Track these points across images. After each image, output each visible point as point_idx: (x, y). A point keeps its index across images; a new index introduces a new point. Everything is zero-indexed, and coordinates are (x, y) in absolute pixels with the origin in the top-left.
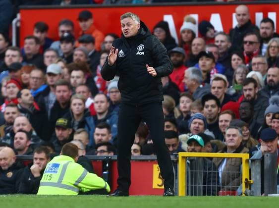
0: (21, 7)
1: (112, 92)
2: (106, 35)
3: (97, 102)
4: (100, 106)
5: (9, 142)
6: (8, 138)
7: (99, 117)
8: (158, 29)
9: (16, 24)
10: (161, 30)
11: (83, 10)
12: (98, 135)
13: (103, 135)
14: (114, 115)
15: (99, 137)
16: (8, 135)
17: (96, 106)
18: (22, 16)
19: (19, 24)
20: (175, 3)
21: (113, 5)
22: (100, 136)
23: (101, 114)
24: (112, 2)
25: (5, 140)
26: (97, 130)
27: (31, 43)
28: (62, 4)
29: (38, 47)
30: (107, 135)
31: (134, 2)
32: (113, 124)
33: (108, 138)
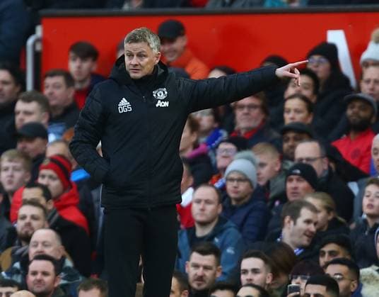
0: (43, 12)
1: (232, 180)
2: (211, 69)
3: (199, 201)
4: (203, 210)
5: (18, 279)
6: (17, 272)
7: (200, 232)
8: (316, 58)
9: (34, 45)
10: (323, 60)
11: (167, 18)
12: (196, 266)
13: (206, 268)
14: (229, 230)
15: (200, 272)
16: (17, 265)
17: (196, 209)
18: (45, 31)
19: (39, 47)
20: (349, 7)
21: (227, 9)
22: (201, 269)
23: (203, 224)
24: (224, 4)
25: (11, 276)
26: (196, 257)
27: (56, 86)
28: (126, 7)
29: (71, 93)
30: (214, 268)
31: (268, 5)
32: (227, 246)
33: (215, 274)
